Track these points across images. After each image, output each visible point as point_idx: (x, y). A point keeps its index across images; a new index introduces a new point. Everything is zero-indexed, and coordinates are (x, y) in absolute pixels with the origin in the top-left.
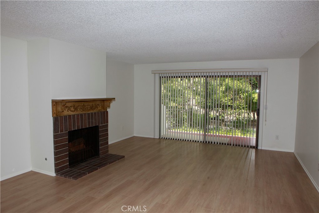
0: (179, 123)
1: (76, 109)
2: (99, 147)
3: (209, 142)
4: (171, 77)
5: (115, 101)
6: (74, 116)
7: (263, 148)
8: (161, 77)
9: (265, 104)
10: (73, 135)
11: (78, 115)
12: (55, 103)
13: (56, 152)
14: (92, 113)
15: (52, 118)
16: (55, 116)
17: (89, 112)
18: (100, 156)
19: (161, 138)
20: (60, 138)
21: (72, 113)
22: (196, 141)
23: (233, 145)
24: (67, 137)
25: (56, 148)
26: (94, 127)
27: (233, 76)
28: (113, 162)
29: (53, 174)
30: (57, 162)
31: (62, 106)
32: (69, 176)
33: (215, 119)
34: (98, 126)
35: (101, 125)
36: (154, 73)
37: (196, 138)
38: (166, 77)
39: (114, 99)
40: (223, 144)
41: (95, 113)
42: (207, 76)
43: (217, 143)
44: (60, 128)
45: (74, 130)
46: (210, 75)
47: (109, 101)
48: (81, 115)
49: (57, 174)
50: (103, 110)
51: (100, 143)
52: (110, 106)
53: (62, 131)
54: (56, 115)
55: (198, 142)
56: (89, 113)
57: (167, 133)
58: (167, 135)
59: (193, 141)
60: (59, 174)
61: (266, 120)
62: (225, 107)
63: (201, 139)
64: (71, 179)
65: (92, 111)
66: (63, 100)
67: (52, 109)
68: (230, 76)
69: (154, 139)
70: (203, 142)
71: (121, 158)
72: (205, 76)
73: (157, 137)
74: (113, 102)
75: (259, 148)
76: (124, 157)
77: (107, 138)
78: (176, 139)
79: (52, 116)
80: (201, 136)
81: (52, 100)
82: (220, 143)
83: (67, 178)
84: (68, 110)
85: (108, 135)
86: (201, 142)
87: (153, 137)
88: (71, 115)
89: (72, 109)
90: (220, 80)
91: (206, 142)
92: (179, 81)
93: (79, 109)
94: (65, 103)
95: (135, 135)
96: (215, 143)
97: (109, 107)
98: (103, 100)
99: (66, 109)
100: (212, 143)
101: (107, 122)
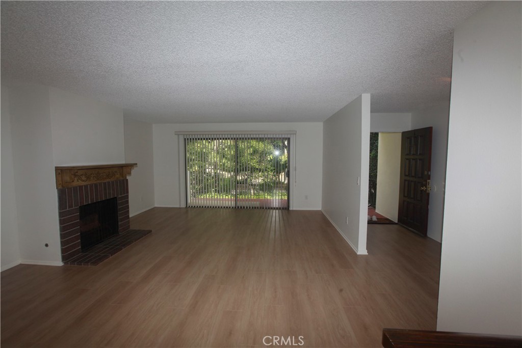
0: (205, 189)
1: (88, 178)
2: (118, 222)
3: (241, 207)
4: (195, 139)
5: (137, 167)
6: (86, 186)
7: (294, 209)
8: (186, 139)
9: (294, 166)
10: (86, 211)
11: (91, 186)
12: (60, 171)
13: (64, 234)
14: (109, 182)
15: (56, 190)
16: (60, 187)
17: (105, 181)
18: (120, 234)
19: (188, 206)
20: (69, 215)
21: (84, 183)
22: (227, 207)
23: (266, 208)
24: (78, 214)
25: (62, 229)
26: (111, 199)
27: (257, 138)
28: (139, 239)
29: (59, 263)
30: (66, 247)
31: (72, 174)
32: (86, 262)
33: (243, 184)
34: (116, 198)
35: (120, 196)
36: (178, 134)
37: (227, 204)
38: (189, 139)
39: (136, 164)
40: (255, 208)
41: (113, 182)
42: (237, 138)
43: (250, 208)
44: (69, 203)
45: (87, 204)
46: (240, 137)
47: (130, 167)
48: (96, 186)
49: (65, 263)
50: (121, 178)
51: (119, 218)
52: (130, 172)
53: (70, 206)
54: (62, 186)
55: (230, 207)
56: (106, 183)
57: (192, 201)
58: (195, 203)
59: (224, 207)
60: (69, 263)
61: (296, 182)
62: (253, 170)
63: (233, 204)
64: (88, 265)
65: (108, 180)
66: (74, 167)
67: (56, 179)
68: (254, 139)
69: (180, 208)
70: (235, 208)
71: (148, 234)
72: (235, 139)
73: (183, 205)
74: (135, 168)
75: (291, 209)
76: (150, 231)
77: (128, 211)
78: (205, 207)
79: (57, 188)
80: (233, 202)
81: (56, 167)
82: (253, 208)
83: (83, 266)
84: (77, 180)
85: (128, 208)
86: (233, 208)
87: (178, 206)
88: (82, 186)
89: (84, 178)
90: (248, 142)
91: (238, 207)
92: (204, 143)
93: (92, 178)
94: (76, 171)
95: (156, 205)
96: (247, 208)
97: (130, 174)
98: (121, 167)
99: (76, 179)
100: (244, 207)
101: (128, 192)
